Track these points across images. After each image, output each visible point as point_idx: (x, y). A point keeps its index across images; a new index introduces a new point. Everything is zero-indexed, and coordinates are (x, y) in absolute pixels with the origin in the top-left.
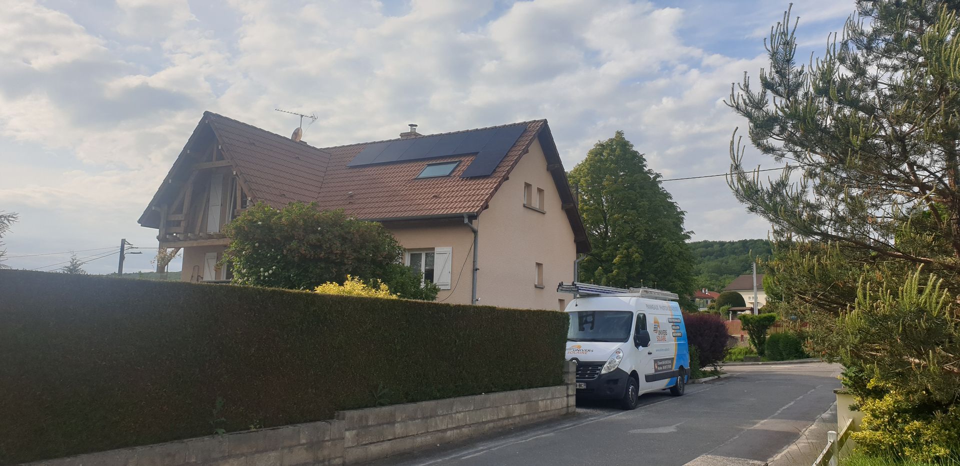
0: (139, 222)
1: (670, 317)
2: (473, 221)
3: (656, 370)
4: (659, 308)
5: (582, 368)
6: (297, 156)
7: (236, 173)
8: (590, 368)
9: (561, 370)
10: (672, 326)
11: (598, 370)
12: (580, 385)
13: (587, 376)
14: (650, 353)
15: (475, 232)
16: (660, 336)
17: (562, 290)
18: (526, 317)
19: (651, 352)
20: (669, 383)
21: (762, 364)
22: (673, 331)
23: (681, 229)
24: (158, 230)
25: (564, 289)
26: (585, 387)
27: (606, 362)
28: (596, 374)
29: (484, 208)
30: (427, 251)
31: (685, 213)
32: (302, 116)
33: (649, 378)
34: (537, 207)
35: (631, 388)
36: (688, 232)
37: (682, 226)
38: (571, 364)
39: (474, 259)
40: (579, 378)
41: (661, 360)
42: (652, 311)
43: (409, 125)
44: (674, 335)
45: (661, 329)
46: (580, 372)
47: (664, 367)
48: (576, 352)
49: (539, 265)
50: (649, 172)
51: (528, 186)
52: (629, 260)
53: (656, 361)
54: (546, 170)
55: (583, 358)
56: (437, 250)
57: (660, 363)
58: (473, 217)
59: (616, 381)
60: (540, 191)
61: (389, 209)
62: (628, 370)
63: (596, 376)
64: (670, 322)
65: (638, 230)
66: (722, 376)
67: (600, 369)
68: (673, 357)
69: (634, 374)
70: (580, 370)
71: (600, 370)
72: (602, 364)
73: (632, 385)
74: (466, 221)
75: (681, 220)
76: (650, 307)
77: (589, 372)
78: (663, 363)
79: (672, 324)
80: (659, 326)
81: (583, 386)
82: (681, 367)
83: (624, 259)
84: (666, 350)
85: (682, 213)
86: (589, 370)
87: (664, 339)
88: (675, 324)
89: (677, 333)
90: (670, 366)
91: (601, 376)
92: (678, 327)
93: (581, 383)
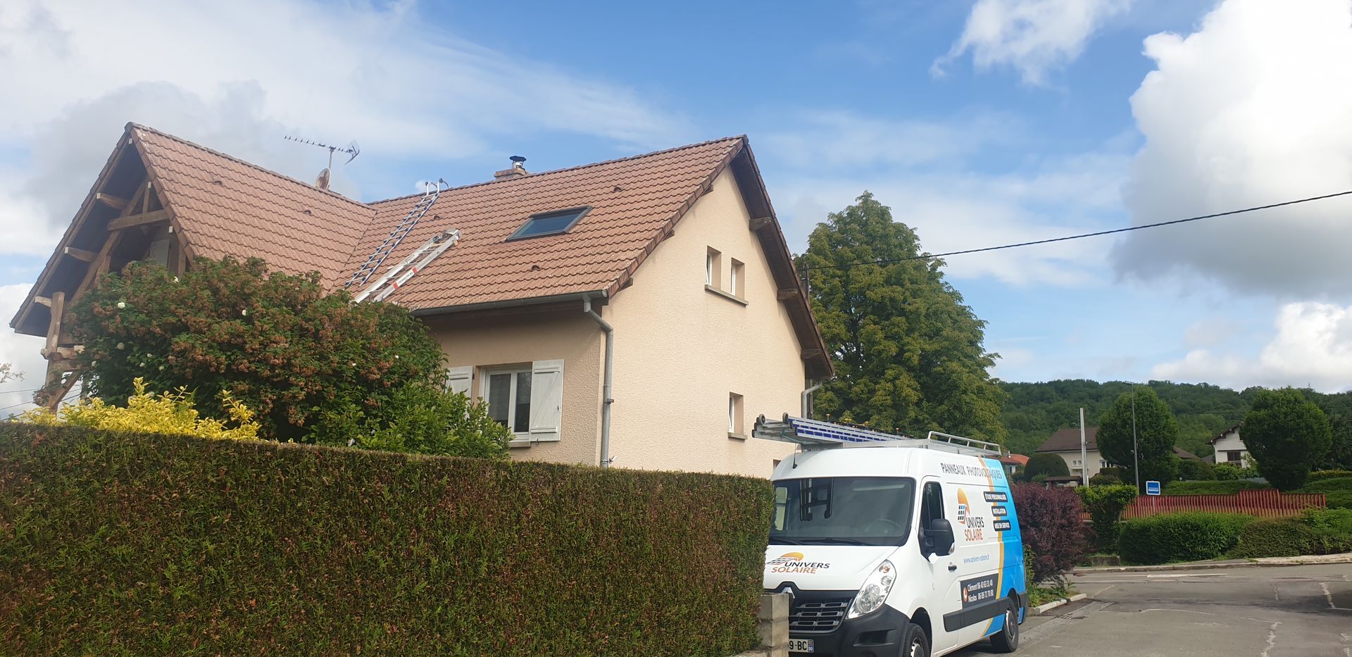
0: (13, 324)
1: (988, 490)
2: (603, 307)
3: (965, 603)
4: (967, 472)
5: (804, 606)
6: (306, 208)
7: (173, 230)
8: (823, 606)
9: (754, 615)
10: (993, 507)
11: (839, 609)
12: (800, 645)
13: (815, 623)
14: (952, 568)
15: (607, 330)
16: (972, 529)
17: (762, 433)
18: (658, 490)
19: (954, 564)
20: (992, 627)
21: (1126, 570)
22: (995, 519)
23: (980, 350)
24: (46, 338)
25: (767, 431)
26: (811, 649)
27: (858, 591)
28: (835, 619)
29: (622, 283)
30: (520, 369)
31: (984, 324)
32: (332, 149)
33: (953, 622)
34: (733, 293)
35: (914, 648)
36: (990, 355)
37: (979, 345)
38: (776, 598)
39: (605, 383)
40: (798, 628)
41: (974, 581)
42: (952, 477)
43: (511, 158)
44: (997, 526)
45: (972, 514)
46: (799, 615)
47: (981, 596)
48: (791, 568)
49: (735, 398)
50: (926, 257)
51: (713, 254)
52: (897, 399)
53: (964, 584)
54: (748, 230)
55: (808, 581)
56: (536, 366)
57: (972, 588)
58: (600, 300)
59: (880, 636)
60: (737, 265)
61: (450, 293)
62: (907, 609)
63: (836, 623)
64: (988, 501)
65: (909, 351)
66: (1072, 599)
67: (844, 609)
68: (996, 572)
69: (921, 617)
70: (801, 610)
71: (846, 610)
72: (848, 596)
73: (917, 641)
74: (588, 308)
75: (979, 336)
76: (948, 468)
77: (819, 614)
78: (978, 586)
79: (992, 504)
80: (967, 509)
81: (806, 646)
82: (1012, 592)
83: (889, 398)
84: (984, 558)
85: (981, 323)
86: (819, 610)
87: (978, 536)
88: (998, 504)
89: (1001, 522)
90: (991, 593)
91: (847, 625)
92: (1003, 511)
93: (802, 641)
